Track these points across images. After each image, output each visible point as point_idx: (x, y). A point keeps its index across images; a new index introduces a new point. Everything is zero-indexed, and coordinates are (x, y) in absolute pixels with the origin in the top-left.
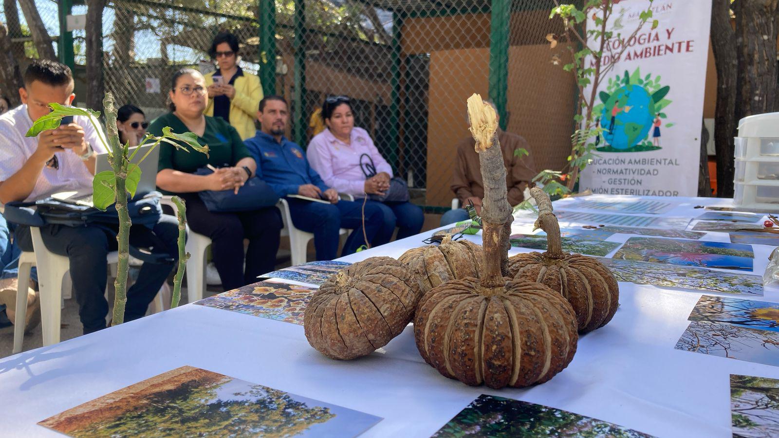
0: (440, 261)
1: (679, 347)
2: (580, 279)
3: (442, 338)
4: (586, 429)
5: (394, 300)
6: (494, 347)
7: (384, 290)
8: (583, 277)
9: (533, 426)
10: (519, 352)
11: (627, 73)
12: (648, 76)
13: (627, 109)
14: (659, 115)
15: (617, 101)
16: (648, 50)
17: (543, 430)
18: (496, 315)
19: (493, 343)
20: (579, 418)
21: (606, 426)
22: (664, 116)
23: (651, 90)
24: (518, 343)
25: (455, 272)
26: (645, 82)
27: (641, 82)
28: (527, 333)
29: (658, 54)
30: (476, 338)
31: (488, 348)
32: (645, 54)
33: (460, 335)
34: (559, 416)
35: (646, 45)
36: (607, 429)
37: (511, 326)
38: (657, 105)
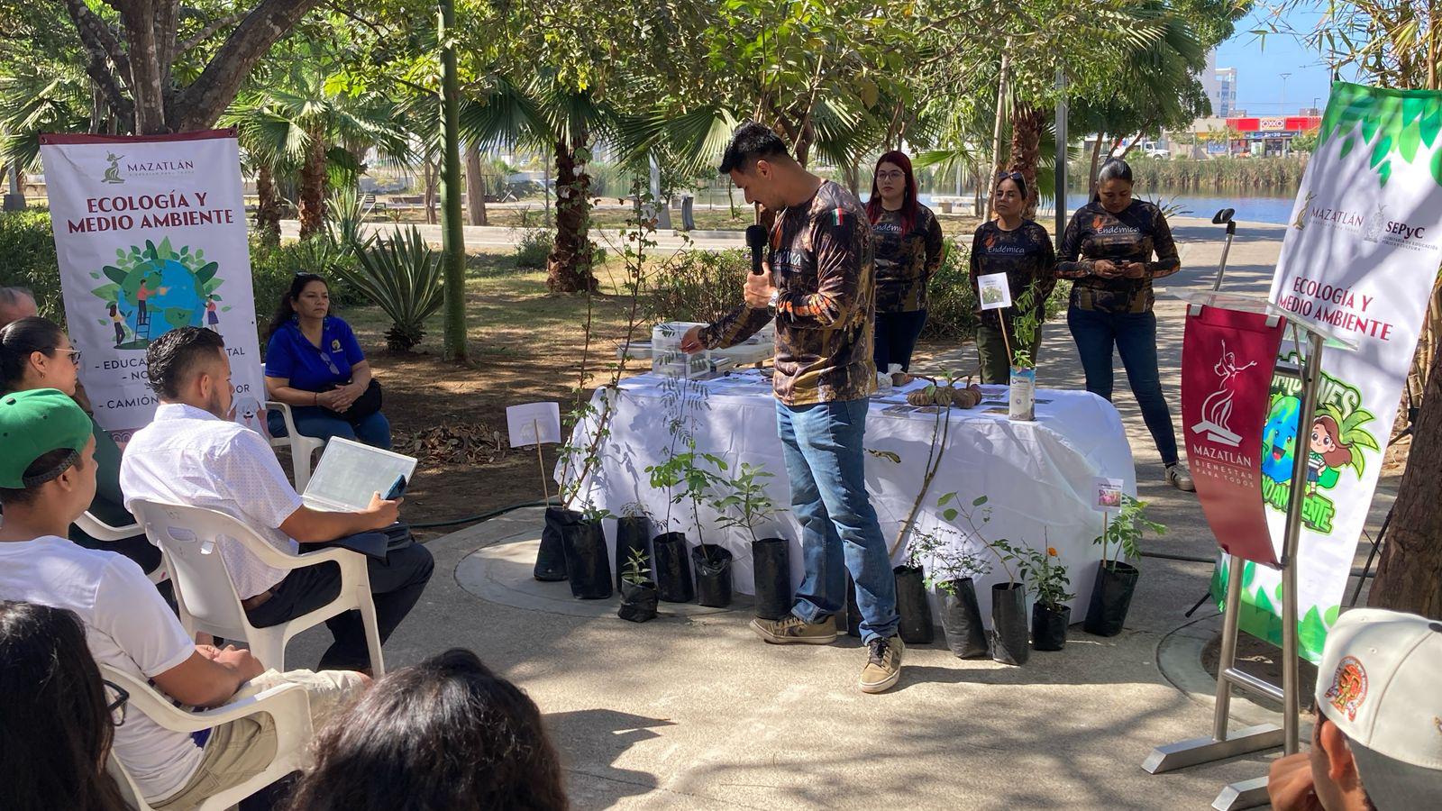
11: (149, 244)
12: (184, 250)
13: (163, 291)
14: (211, 296)
15: (143, 281)
16: (176, 216)
22: (218, 298)
23: (194, 267)
26: (182, 257)
27: (176, 256)
29: (192, 223)
32: (171, 220)
35: (170, 210)
38: (205, 286)
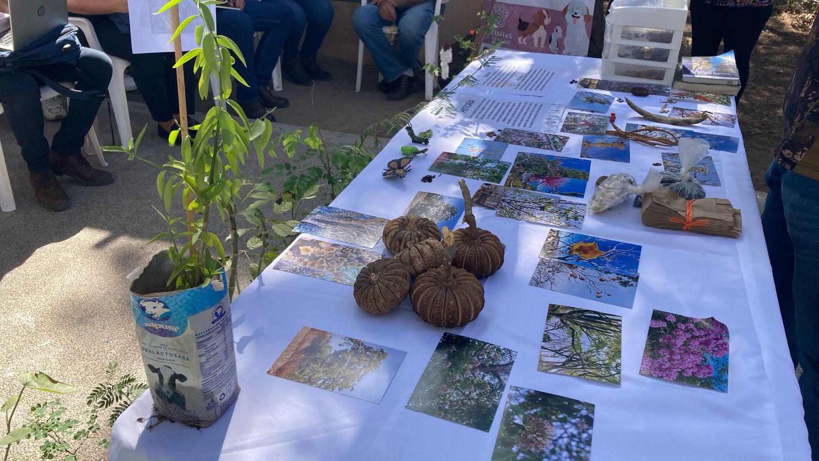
0: (419, 258)
1: (531, 284)
2: (485, 253)
3: (427, 311)
4: (487, 351)
5: (402, 290)
6: (450, 316)
7: (397, 285)
8: (487, 253)
9: (467, 352)
10: (460, 316)
17: (471, 353)
18: (451, 302)
19: (450, 314)
20: (485, 344)
21: (495, 347)
24: (460, 312)
25: (426, 263)
28: (464, 309)
30: (443, 312)
31: (447, 316)
33: (436, 312)
34: (477, 344)
36: (495, 350)
37: (457, 306)
